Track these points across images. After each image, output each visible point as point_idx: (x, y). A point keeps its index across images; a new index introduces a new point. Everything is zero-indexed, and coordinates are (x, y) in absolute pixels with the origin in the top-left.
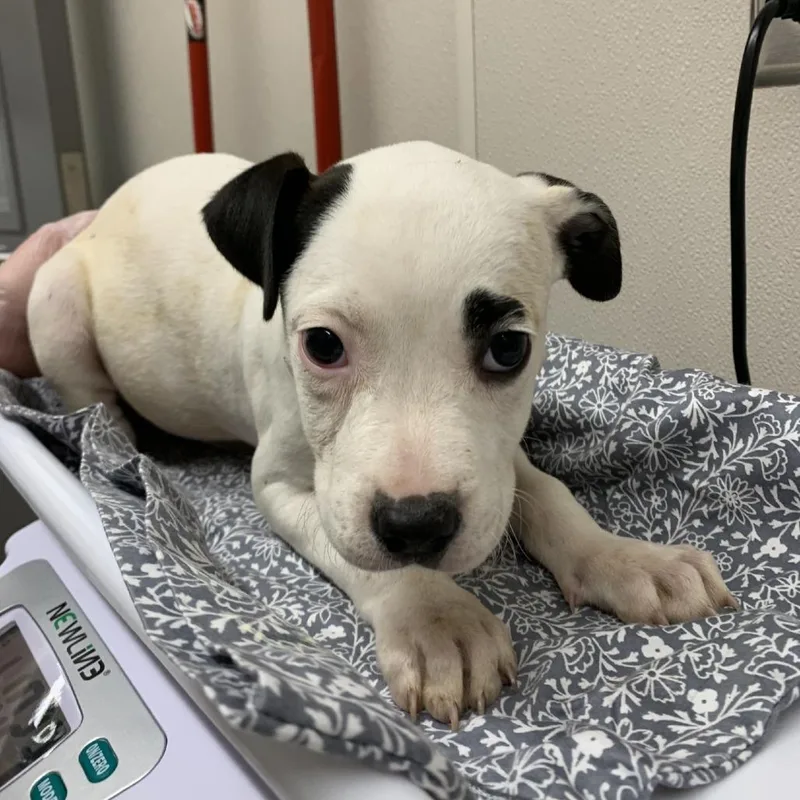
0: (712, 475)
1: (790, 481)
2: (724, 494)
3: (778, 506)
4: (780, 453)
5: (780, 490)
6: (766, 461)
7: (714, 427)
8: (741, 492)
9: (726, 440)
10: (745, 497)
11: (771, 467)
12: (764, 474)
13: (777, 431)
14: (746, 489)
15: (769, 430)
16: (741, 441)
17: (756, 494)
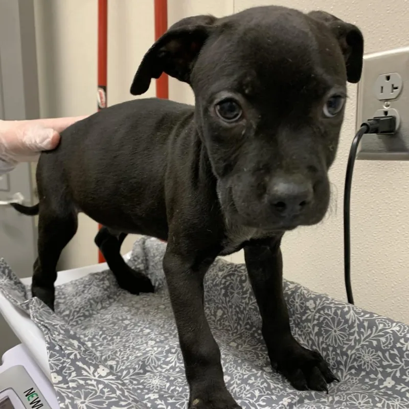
0: (357, 347)
1: (395, 349)
2: (364, 356)
3: (389, 362)
4: (390, 336)
5: (390, 354)
6: (383, 339)
7: (358, 324)
8: (372, 355)
9: (362, 330)
10: (373, 357)
11: (386, 342)
12: (382, 346)
13: (389, 326)
14: (374, 353)
15: (385, 325)
16: (369, 330)
17: (379, 356)
